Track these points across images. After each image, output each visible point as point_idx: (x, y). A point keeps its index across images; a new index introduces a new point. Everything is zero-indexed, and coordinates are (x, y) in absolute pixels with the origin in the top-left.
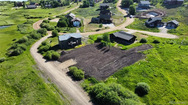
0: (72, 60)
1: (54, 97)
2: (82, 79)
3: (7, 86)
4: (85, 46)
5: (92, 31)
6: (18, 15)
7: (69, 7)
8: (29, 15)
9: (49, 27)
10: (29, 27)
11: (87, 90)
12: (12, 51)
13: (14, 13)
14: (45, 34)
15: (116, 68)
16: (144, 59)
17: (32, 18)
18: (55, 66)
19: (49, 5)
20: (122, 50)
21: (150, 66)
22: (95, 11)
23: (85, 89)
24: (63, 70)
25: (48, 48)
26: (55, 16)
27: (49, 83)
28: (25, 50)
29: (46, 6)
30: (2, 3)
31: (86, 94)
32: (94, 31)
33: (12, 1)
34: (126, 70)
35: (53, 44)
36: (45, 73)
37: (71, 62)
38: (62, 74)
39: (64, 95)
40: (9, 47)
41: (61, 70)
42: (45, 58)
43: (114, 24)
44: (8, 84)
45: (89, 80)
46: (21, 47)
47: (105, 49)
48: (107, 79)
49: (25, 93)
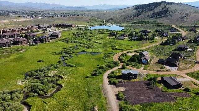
0: (123, 88)
1: (103, 103)
2: (121, 100)
3: (86, 91)
4: (138, 81)
5: (153, 70)
6: (108, 45)
7: (151, 42)
8: (115, 46)
9: (123, 60)
10: (111, 57)
11: (120, 106)
12: (94, 72)
13: (106, 42)
14: (118, 66)
15: (146, 101)
16: (172, 103)
17: (116, 49)
18: (112, 89)
19: (135, 38)
20: (162, 91)
21: (171, 108)
22: (171, 51)
23: (120, 105)
24: (115, 92)
25: (114, 76)
26: (134, 50)
27: (104, 96)
28: (101, 74)
29: (133, 38)
30: (102, 32)
31: (119, 108)
32: (155, 71)
33: (110, 30)
34: (152, 104)
35: (118, 74)
36: (105, 90)
37: (122, 89)
38: (113, 94)
39: (108, 104)
40: (94, 70)
41: (114, 92)
42: (109, 82)
43: (178, 67)
44: (86, 90)
45: (125, 102)
46: (99, 72)
47: (150, 87)
48: (135, 105)
49: (91, 96)
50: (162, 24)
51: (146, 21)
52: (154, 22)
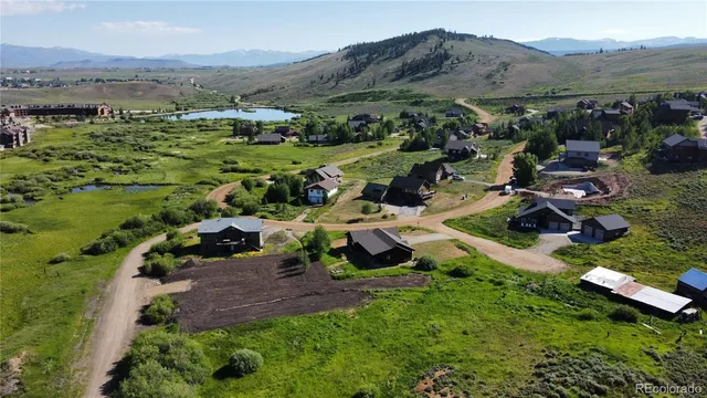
0: (188, 282)
8: (235, 163)
10: (199, 193)
19: (321, 138)
28: (122, 244)
29: (312, 138)
38: (132, 306)
42: (142, 268)
45: (167, 327)
50: (428, 96)
51: (377, 90)
52: (401, 92)
